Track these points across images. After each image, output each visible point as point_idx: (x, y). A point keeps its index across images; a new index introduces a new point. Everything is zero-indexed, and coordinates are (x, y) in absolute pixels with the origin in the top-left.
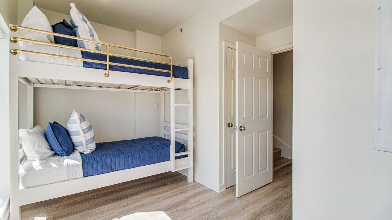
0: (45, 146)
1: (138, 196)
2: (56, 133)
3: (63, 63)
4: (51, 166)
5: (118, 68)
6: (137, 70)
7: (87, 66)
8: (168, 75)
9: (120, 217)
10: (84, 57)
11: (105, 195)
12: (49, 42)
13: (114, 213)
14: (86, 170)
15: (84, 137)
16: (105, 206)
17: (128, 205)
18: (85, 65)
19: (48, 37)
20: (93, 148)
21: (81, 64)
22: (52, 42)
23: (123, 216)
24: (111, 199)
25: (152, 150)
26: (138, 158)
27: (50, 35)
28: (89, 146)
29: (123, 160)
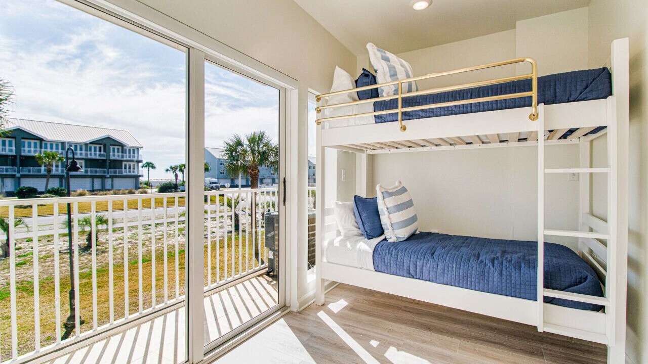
0: (351, 222)
1: (457, 341)
2: (359, 209)
3: (355, 123)
4: (346, 246)
5: (421, 114)
6: (454, 108)
7: (379, 121)
8: (527, 103)
9: (402, 350)
10: (376, 110)
11: (420, 313)
12: (351, 101)
13: (401, 340)
14: (377, 262)
15: (388, 218)
16: (403, 326)
17: (431, 343)
18: (377, 121)
19: (350, 96)
20: (403, 237)
21: (373, 120)
22: (355, 100)
23: (406, 351)
24: (418, 322)
25: (489, 264)
26: (454, 269)
27: (351, 93)
28: (396, 231)
29: (428, 265)
